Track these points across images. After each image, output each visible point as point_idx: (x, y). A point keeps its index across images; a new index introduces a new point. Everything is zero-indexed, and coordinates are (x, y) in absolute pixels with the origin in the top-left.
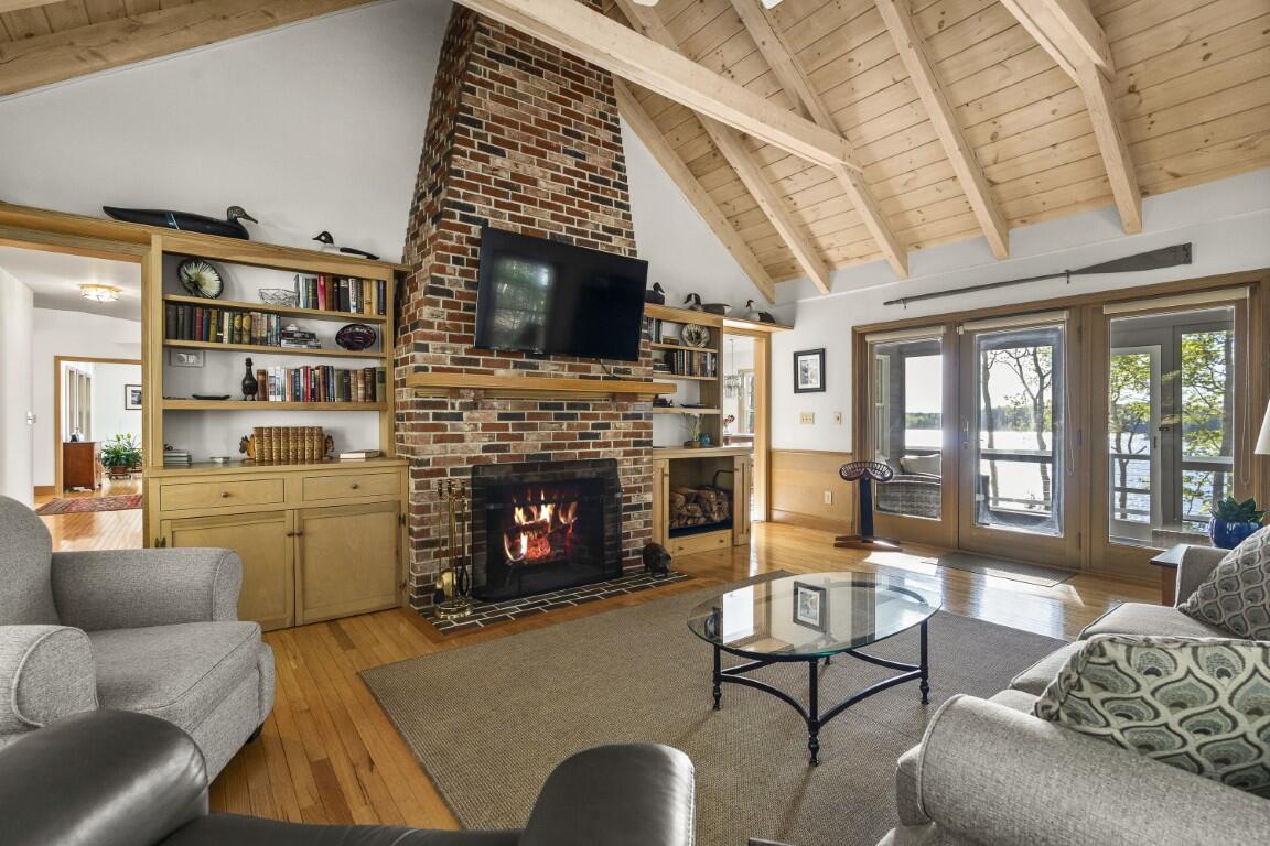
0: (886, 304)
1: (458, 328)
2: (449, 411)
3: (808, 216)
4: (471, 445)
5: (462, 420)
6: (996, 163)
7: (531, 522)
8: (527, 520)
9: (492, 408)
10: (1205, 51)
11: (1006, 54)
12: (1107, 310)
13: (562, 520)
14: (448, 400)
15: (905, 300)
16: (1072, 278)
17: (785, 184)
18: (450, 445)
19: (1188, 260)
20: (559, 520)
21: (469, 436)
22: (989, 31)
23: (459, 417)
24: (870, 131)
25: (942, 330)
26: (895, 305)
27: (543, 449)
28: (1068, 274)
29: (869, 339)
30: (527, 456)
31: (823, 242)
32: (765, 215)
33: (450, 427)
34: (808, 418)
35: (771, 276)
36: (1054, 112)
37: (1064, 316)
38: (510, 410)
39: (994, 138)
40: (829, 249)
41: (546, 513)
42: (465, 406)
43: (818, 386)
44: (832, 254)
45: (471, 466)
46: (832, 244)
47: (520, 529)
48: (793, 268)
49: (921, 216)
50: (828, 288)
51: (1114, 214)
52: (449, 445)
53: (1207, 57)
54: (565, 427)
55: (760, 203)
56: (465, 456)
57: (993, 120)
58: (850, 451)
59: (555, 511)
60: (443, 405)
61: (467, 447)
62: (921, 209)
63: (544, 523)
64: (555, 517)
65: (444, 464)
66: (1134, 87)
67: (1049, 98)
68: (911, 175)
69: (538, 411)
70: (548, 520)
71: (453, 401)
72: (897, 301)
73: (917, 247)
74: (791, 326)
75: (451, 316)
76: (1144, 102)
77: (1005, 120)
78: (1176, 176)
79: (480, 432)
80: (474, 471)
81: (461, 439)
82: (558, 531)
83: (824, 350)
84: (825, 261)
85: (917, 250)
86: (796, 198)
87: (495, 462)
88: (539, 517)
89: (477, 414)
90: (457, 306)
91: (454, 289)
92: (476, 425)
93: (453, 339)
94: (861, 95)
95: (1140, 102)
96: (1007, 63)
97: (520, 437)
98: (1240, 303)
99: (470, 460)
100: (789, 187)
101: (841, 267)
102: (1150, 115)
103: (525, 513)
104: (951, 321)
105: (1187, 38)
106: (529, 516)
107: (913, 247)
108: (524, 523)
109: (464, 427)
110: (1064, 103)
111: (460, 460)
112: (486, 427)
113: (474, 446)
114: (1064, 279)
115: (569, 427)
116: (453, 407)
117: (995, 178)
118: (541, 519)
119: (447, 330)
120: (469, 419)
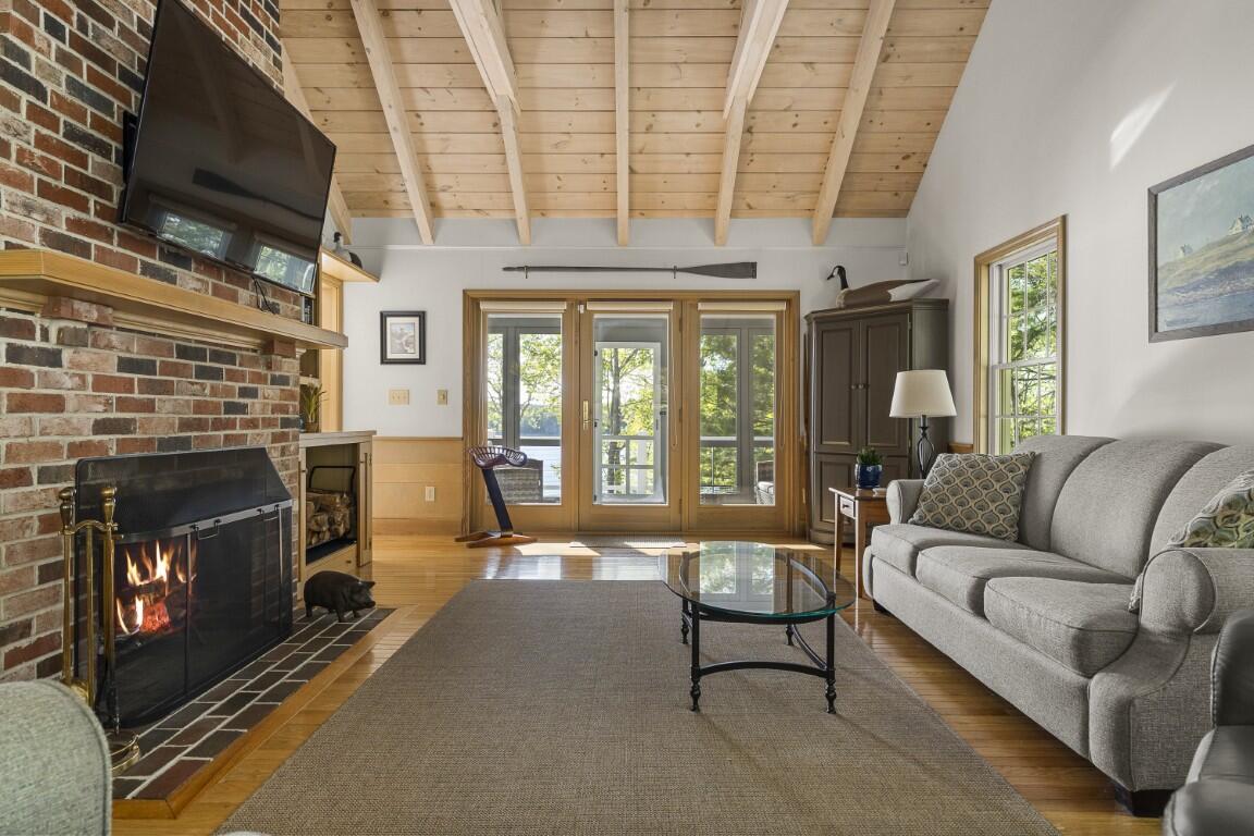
0: (506, 269)
1: (52, 169)
2: (37, 343)
3: (432, 143)
4: (76, 418)
5: (60, 366)
6: (641, 153)
7: (147, 582)
8: (142, 580)
9: (109, 347)
10: (794, 120)
11: (684, 58)
12: (701, 306)
13: (181, 577)
14: (37, 321)
15: (528, 269)
16: (678, 274)
17: (419, 95)
18: (40, 418)
19: (754, 276)
20: (177, 577)
21: (71, 398)
22: (680, 31)
23: (53, 359)
24: (543, 75)
25: (564, 306)
26: (515, 273)
27: (181, 429)
28: (675, 270)
29: (484, 306)
30: (161, 441)
31: (440, 181)
32: (386, 125)
33: (41, 380)
34: (402, 397)
35: (349, 208)
36: (698, 125)
37: (670, 307)
38: (136, 353)
39: (649, 129)
40: (444, 191)
41: (162, 569)
42: (67, 338)
43: (417, 356)
44: (445, 199)
45: (73, 462)
46: (450, 187)
47: (136, 591)
48: (386, 202)
49: (558, 183)
50: (433, 238)
51: (711, 226)
52: (36, 416)
53: (795, 125)
54: (207, 391)
55: (385, 108)
56: (65, 441)
57: (654, 112)
58: (460, 435)
59: (172, 564)
60: (26, 330)
61: (68, 421)
62: (561, 176)
63: (160, 583)
64: (172, 574)
65: (28, 459)
66: (751, 127)
67: (699, 111)
68: (565, 137)
69: (174, 360)
70: (165, 579)
71: (46, 323)
72: (520, 269)
73: (543, 215)
74: (377, 277)
75: (41, 141)
76: (753, 143)
77: (662, 117)
78: (750, 207)
79: (90, 392)
80: (80, 471)
81: (56, 404)
82: (178, 592)
83: (424, 313)
84: (433, 205)
85: (543, 218)
86: (425, 117)
87: (112, 453)
88: (154, 574)
89: (86, 355)
90: (52, 123)
91: (49, 86)
92: (83, 378)
93: (46, 191)
94: (547, 32)
95: (751, 142)
96: (683, 67)
97: (149, 407)
98: (779, 313)
99: (74, 449)
100: (422, 101)
101: (449, 216)
102: (752, 154)
103: (139, 569)
104: (574, 299)
105: (790, 107)
106: (144, 573)
107: (538, 213)
108: (138, 583)
109: (62, 380)
110: (709, 120)
111: (55, 449)
112: (101, 383)
113: (79, 421)
114: (671, 274)
115: (214, 392)
116: (45, 336)
117: (637, 167)
118: (157, 577)
119: (35, 168)
120: (74, 364)
